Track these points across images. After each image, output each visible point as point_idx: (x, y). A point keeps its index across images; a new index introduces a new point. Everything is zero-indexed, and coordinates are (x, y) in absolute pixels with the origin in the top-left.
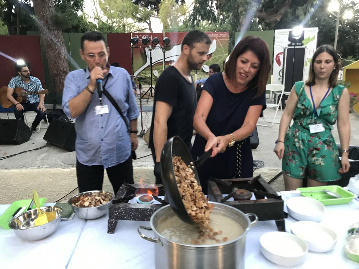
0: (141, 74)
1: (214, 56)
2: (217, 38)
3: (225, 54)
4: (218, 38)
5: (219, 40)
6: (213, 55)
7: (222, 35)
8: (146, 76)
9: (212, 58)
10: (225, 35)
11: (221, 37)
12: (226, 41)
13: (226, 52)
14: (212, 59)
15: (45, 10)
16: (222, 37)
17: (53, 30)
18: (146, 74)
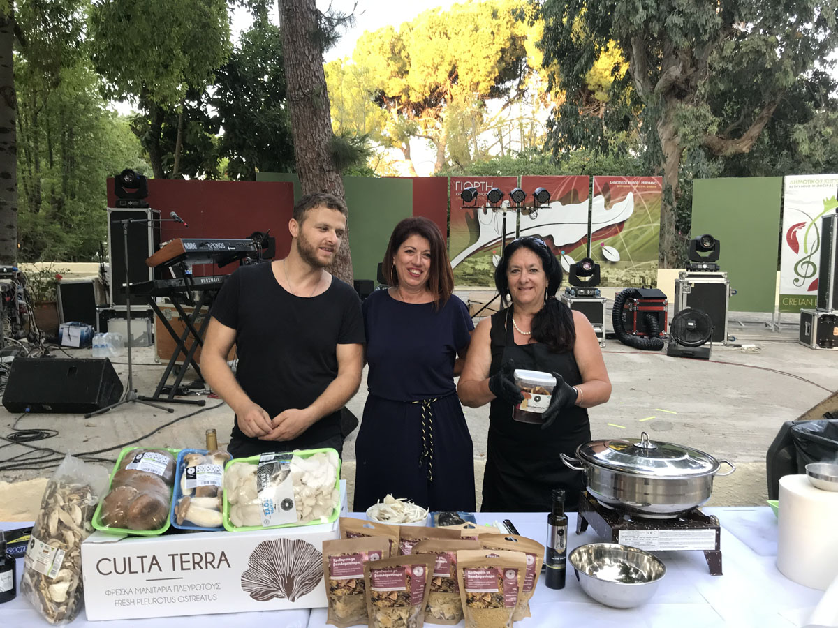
0: (466, 264)
1: (629, 228)
2: (635, 189)
3: (653, 223)
4: (637, 188)
5: (639, 194)
6: (626, 225)
7: (646, 183)
8: (476, 267)
9: (624, 232)
10: (653, 183)
11: (644, 186)
12: (656, 196)
13: (656, 220)
14: (624, 235)
15: (317, 131)
16: (647, 187)
17: (329, 171)
18: (475, 263)
